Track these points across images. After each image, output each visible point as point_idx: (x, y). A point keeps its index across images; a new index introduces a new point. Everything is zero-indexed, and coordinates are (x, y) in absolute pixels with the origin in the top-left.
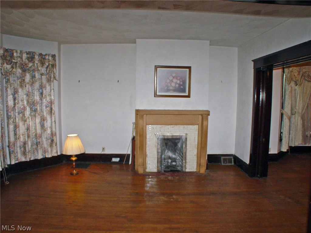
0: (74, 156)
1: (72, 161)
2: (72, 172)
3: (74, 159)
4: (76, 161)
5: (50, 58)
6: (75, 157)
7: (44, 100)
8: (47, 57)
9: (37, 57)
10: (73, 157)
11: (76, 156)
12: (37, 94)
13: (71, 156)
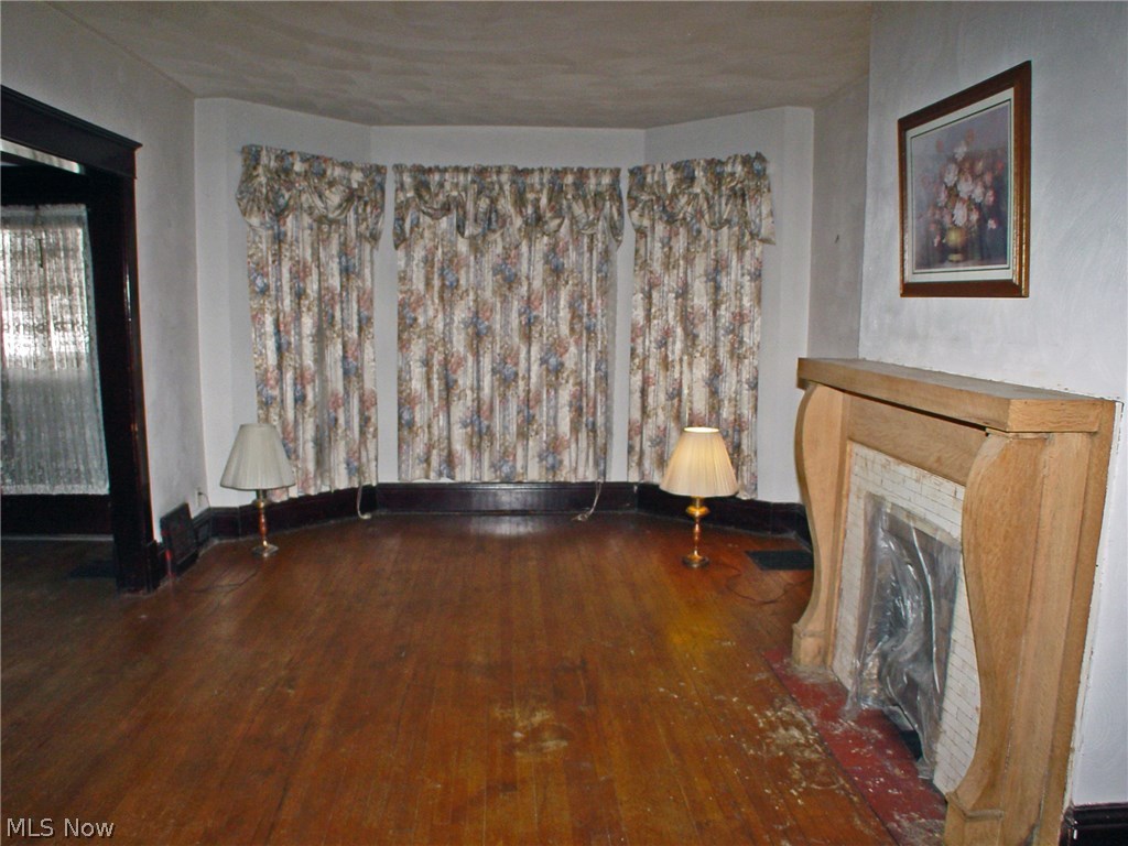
0: (698, 503)
1: (691, 518)
2: (689, 556)
3: (697, 511)
4: (703, 518)
5: (739, 168)
6: (701, 506)
7: (722, 311)
8: (729, 169)
9: (701, 174)
10: (695, 506)
11: (707, 502)
12: (703, 291)
13: (689, 501)
